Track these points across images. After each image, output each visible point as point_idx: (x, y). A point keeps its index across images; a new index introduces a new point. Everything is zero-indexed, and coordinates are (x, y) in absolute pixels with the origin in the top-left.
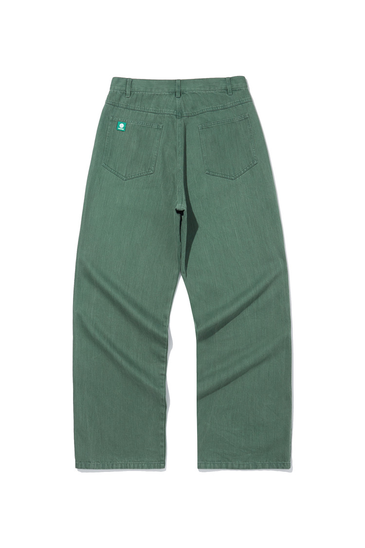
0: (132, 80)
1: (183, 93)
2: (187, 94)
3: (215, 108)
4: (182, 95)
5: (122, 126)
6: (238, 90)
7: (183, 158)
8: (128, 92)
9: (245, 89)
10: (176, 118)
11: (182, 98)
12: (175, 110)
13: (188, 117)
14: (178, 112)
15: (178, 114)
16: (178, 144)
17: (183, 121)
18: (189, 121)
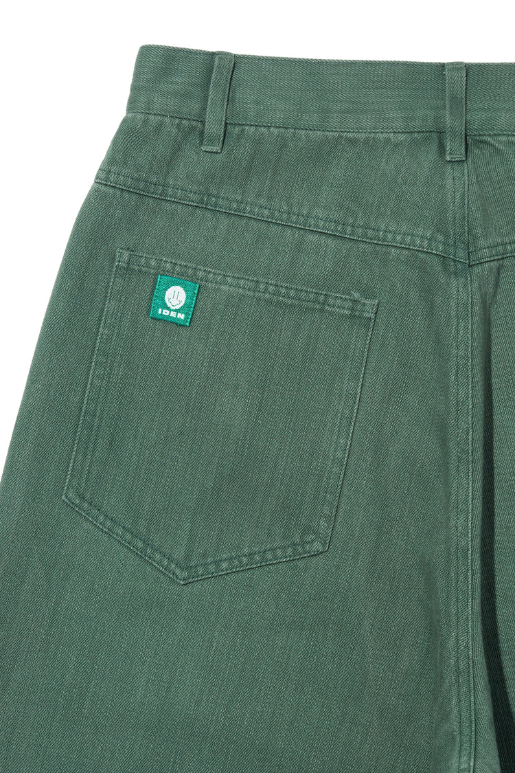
0: (236, 64)
1: (481, 143)
2: (499, 152)
4: (475, 152)
5: (176, 297)
8: (213, 126)
10: (445, 267)
11: (474, 163)
12: (439, 230)
13: (499, 259)
14: (451, 241)
15: (452, 251)
16: (453, 410)
17: (476, 283)
18: (501, 280)
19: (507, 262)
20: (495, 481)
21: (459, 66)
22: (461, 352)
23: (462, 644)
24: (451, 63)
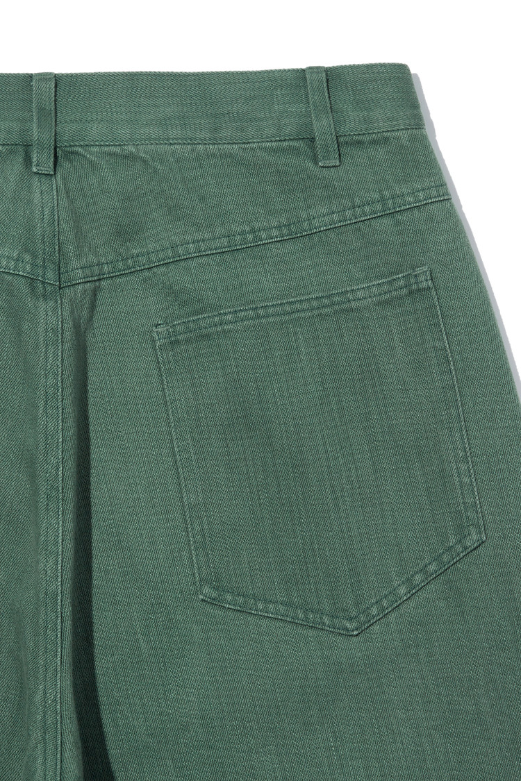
1: (70, 155)
2: (91, 163)
3: (243, 234)
4: (65, 165)
6: (374, 142)
7: (70, 524)
9: (413, 138)
10: (33, 290)
11: (64, 178)
12: (26, 250)
13: (94, 281)
14: (40, 262)
15: (40, 272)
16: (42, 444)
17: (67, 306)
18: (98, 303)
19: (104, 284)
20: (93, 520)
21: (48, 77)
22: (50, 381)
23: (50, 698)
24: (39, 74)
